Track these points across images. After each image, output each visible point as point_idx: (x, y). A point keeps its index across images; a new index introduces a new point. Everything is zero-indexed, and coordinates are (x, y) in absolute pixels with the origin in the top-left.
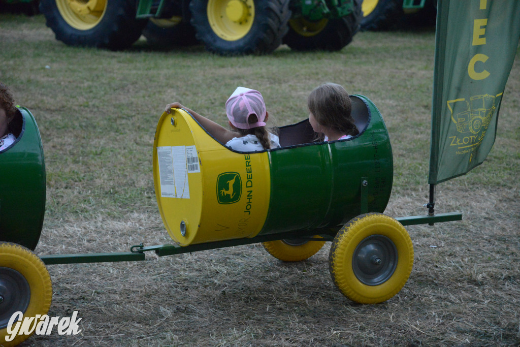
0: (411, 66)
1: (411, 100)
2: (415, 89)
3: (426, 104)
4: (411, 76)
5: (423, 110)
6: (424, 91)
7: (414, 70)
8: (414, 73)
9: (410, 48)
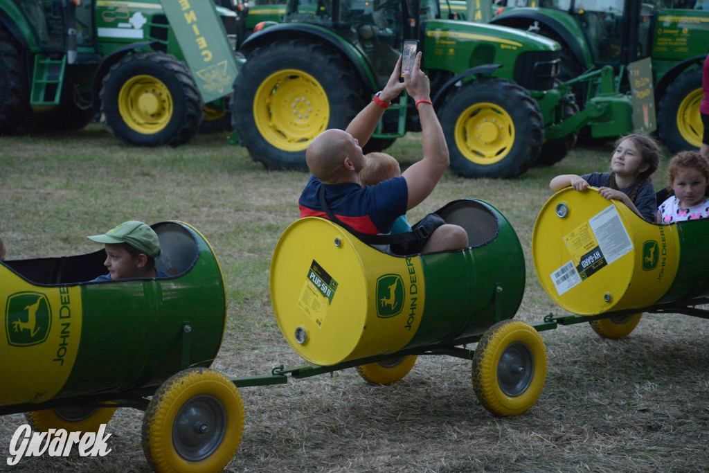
0: (46, 184)
1: (44, 231)
2: (50, 216)
3: (65, 236)
4: (45, 198)
5: (61, 244)
6: (63, 218)
7: (49, 189)
8: (49, 194)
9: (44, 159)
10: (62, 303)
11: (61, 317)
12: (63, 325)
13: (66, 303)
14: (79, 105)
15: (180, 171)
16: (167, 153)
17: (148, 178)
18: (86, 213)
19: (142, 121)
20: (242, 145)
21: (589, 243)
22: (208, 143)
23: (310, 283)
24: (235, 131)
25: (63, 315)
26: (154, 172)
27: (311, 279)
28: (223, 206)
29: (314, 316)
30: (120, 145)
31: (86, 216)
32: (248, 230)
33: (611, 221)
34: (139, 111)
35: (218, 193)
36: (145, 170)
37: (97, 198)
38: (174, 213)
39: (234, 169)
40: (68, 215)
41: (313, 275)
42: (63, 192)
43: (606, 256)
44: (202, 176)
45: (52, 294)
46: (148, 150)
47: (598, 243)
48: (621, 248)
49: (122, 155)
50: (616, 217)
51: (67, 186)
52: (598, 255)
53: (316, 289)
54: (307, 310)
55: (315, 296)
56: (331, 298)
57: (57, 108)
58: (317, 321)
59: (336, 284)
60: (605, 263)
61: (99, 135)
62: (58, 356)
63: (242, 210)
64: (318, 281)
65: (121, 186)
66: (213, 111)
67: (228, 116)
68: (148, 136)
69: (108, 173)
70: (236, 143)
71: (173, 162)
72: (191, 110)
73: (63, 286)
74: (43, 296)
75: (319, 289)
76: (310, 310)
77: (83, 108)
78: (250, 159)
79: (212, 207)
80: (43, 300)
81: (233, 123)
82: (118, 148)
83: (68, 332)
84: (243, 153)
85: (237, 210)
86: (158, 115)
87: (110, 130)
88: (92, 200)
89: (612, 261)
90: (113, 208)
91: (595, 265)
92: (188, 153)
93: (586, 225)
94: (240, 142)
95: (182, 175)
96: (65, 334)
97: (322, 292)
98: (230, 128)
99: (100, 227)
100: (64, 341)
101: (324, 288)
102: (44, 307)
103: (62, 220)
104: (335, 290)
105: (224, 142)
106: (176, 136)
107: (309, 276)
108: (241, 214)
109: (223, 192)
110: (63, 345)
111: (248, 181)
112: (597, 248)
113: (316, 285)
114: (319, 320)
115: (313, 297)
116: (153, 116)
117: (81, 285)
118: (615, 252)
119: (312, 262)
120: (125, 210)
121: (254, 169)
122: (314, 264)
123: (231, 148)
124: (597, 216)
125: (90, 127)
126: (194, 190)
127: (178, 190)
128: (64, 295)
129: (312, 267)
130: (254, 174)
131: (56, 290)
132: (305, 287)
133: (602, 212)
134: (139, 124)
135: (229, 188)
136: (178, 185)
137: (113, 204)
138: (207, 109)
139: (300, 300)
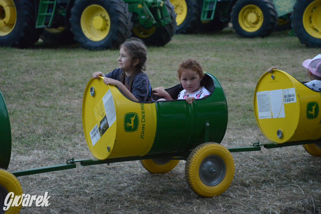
0: (207, 55)
2: (209, 69)
4: (207, 61)
7: (208, 57)
8: (208, 59)
9: (206, 44)
14: (221, 20)
15: (266, 49)
16: (259, 41)
17: (251, 52)
18: (224, 68)
19: (248, 26)
20: (296, 36)
22: (279, 36)
24: (293, 29)
26: (254, 49)
28: (286, 64)
30: (238, 37)
31: (224, 69)
32: (299, 76)
34: (247, 22)
35: (283, 59)
36: (250, 48)
37: (228, 61)
38: (263, 68)
39: (291, 47)
40: (217, 68)
42: (214, 58)
44: (276, 51)
46: (251, 39)
49: (239, 42)
51: (215, 56)
57: (212, 21)
61: (229, 33)
63: (296, 67)
65: (239, 56)
66: (282, 20)
67: (290, 23)
68: (251, 33)
69: (233, 50)
70: (293, 35)
71: (262, 45)
72: (272, 20)
77: (223, 21)
78: (299, 43)
79: (281, 65)
81: (292, 25)
82: (237, 38)
84: (296, 40)
85: (293, 66)
86: (256, 23)
87: (234, 31)
88: (227, 62)
90: (235, 66)
92: (269, 40)
94: (295, 34)
95: (266, 51)
98: (290, 28)
99: (230, 74)
103: (214, 70)
105: (287, 35)
106: (264, 33)
108: (295, 68)
109: (286, 58)
111: (298, 53)
116: (254, 23)
120: (241, 66)
121: (301, 47)
123: (290, 37)
125: (226, 29)
126: (272, 57)
127: (264, 57)
130: (301, 50)
134: (247, 28)
135: (289, 56)
136: (265, 55)
137: (235, 64)
138: (279, 20)
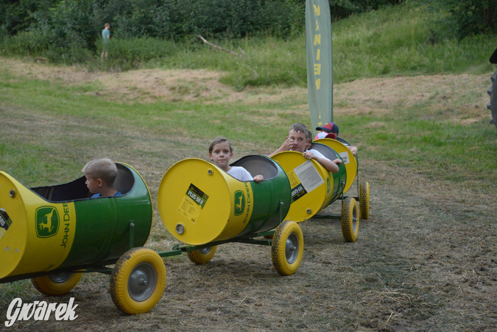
10: (65, 212)
11: (65, 220)
12: (66, 224)
13: (67, 212)
21: (294, 182)
23: (188, 197)
25: (65, 219)
27: (189, 195)
29: (190, 216)
33: (308, 169)
41: (190, 193)
43: (306, 189)
45: (59, 207)
47: (300, 181)
48: (316, 183)
50: (312, 166)
52: (301, 188)
53: (192, 200)
54: (185, 214)
55: (191, 205)
56: (203, 206)
58: (192, 220)
59: (207, 197)
60: (306, 192)
62: (63, 243)
64: (194, 196)
73: (65, 202)
74: (54, 208)
75: (195, 200)
76: (187, 213)
80: (54, 211)
83: (69, 229)
89: (310, 191)
91: (299, 194)
93: (292, 173)
96: (67, 230)
97: (197, 202)
100: (66, 234)
101: (199, 200)
102: (55, 214)
104: (206, 200)
107: (187, 193)
110: (66, 237)
112: (301, 185)
113: (193, 199)
114: (194, 219)
115: (189, 206)
117: (74, 201)
118: (312, 186)
119: (190, 185)
122: (192, 185)
124: (298, 167)
128: (66, 208)
129: (190, 188)
131: (61, 205)
132: (184, 200)
133: (302, 164)
139: (180, 207)
